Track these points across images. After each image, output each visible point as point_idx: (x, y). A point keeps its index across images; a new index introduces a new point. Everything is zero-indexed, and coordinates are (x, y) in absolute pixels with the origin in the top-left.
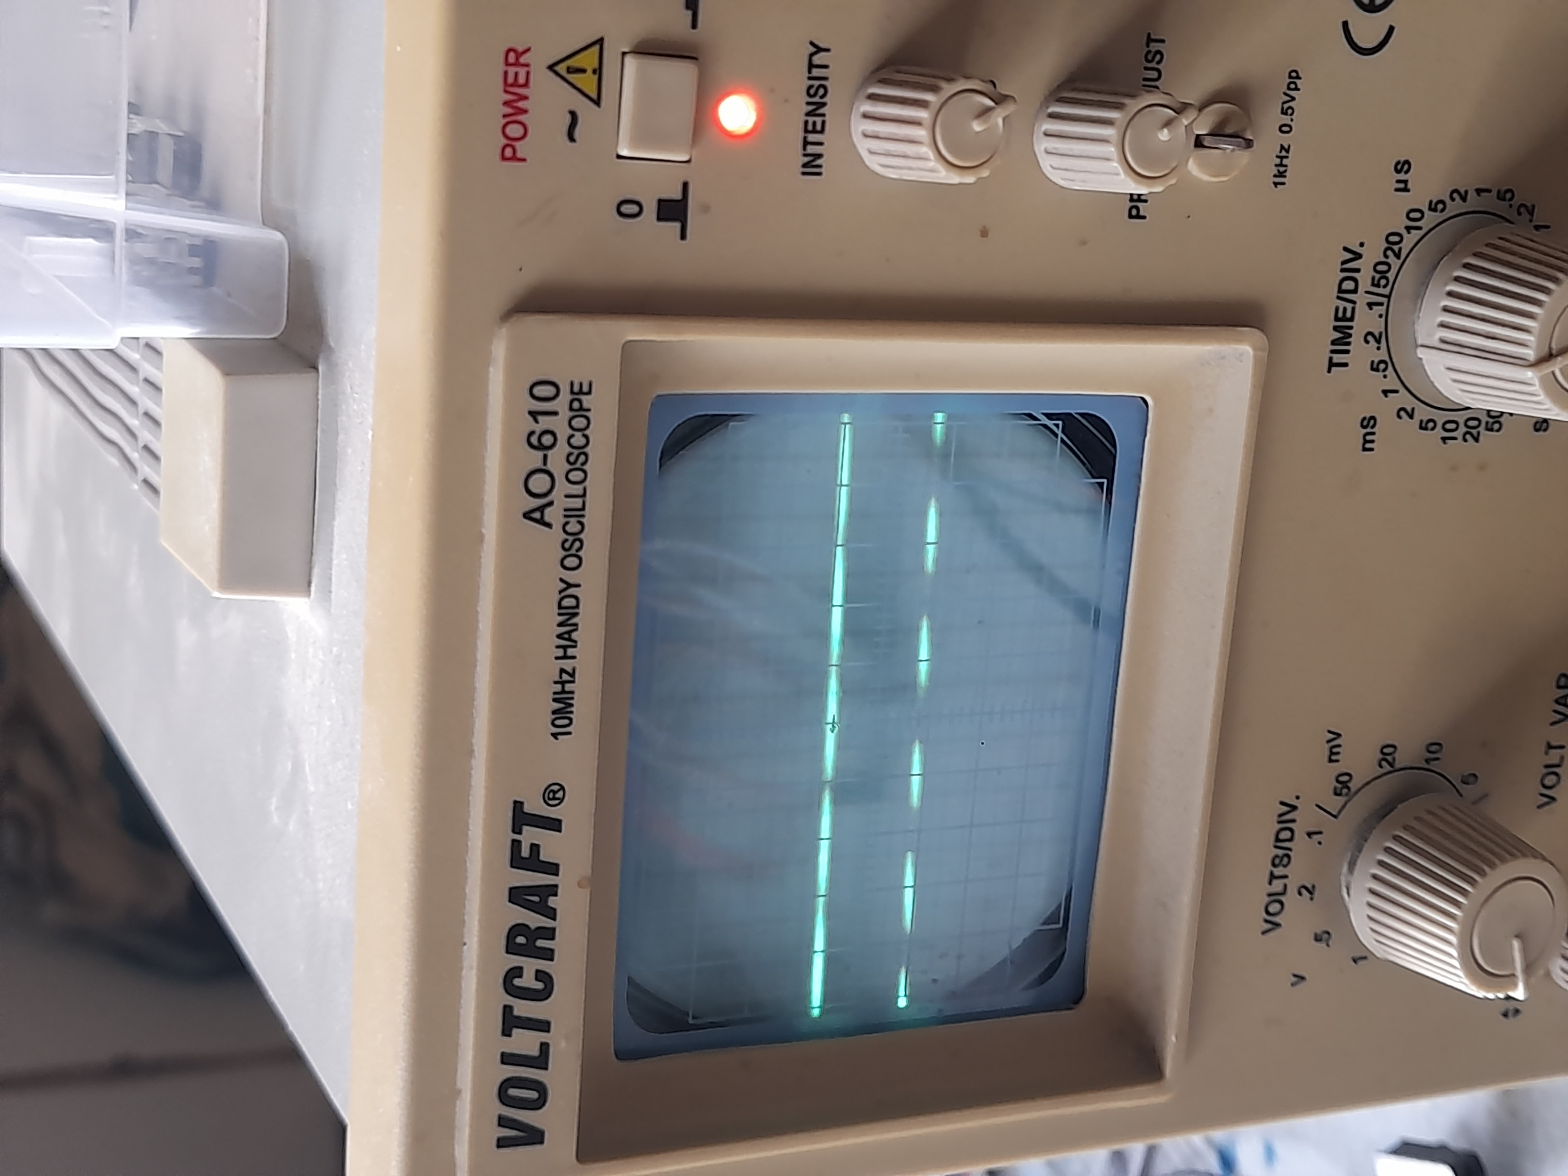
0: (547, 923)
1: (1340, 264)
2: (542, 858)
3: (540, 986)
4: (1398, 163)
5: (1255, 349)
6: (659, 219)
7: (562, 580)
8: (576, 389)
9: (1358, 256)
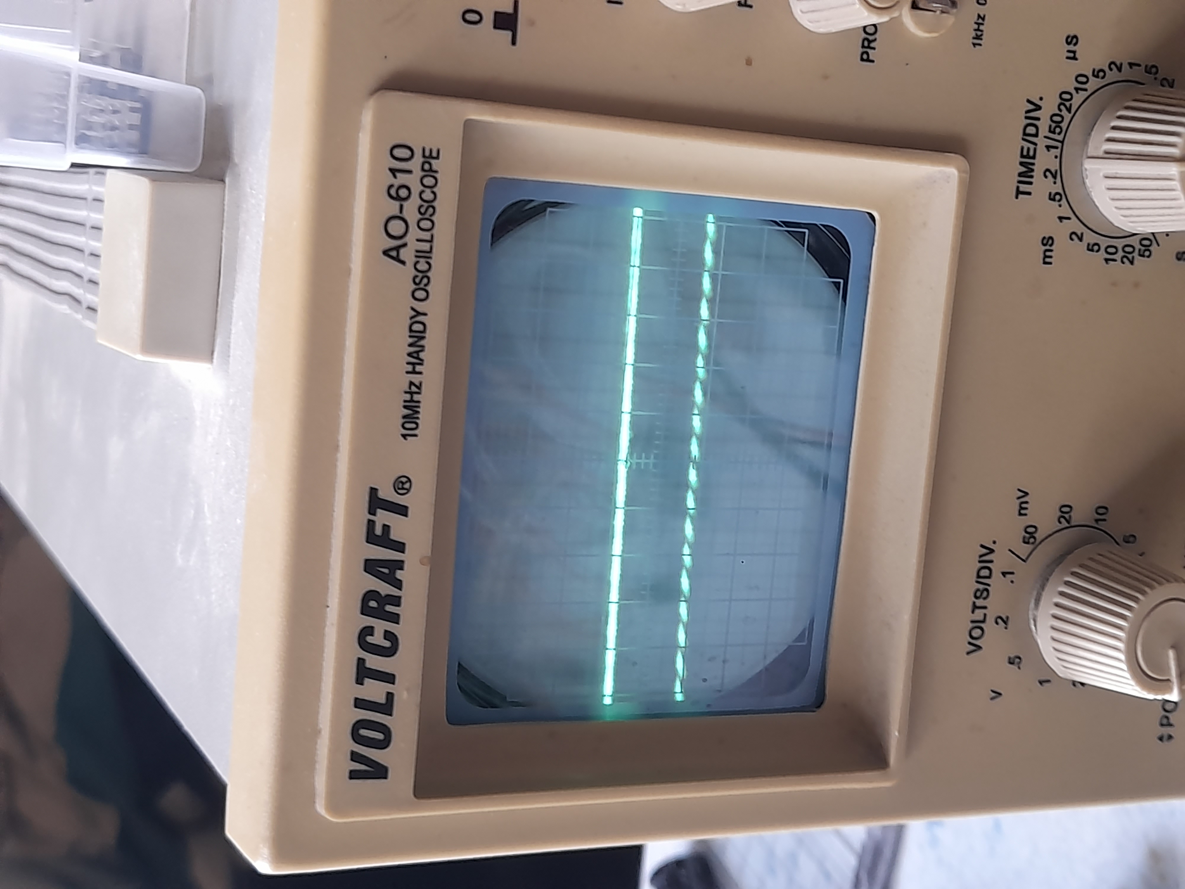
0: (394, 591)
1: (1024, 112)
2: (392, 537)
3: (387, 644)
4: (1068, 37)
5: (959, 171)
6: (495, 27)
7: (413, 309)
8: (427, 153)
9: (1038, 108)
